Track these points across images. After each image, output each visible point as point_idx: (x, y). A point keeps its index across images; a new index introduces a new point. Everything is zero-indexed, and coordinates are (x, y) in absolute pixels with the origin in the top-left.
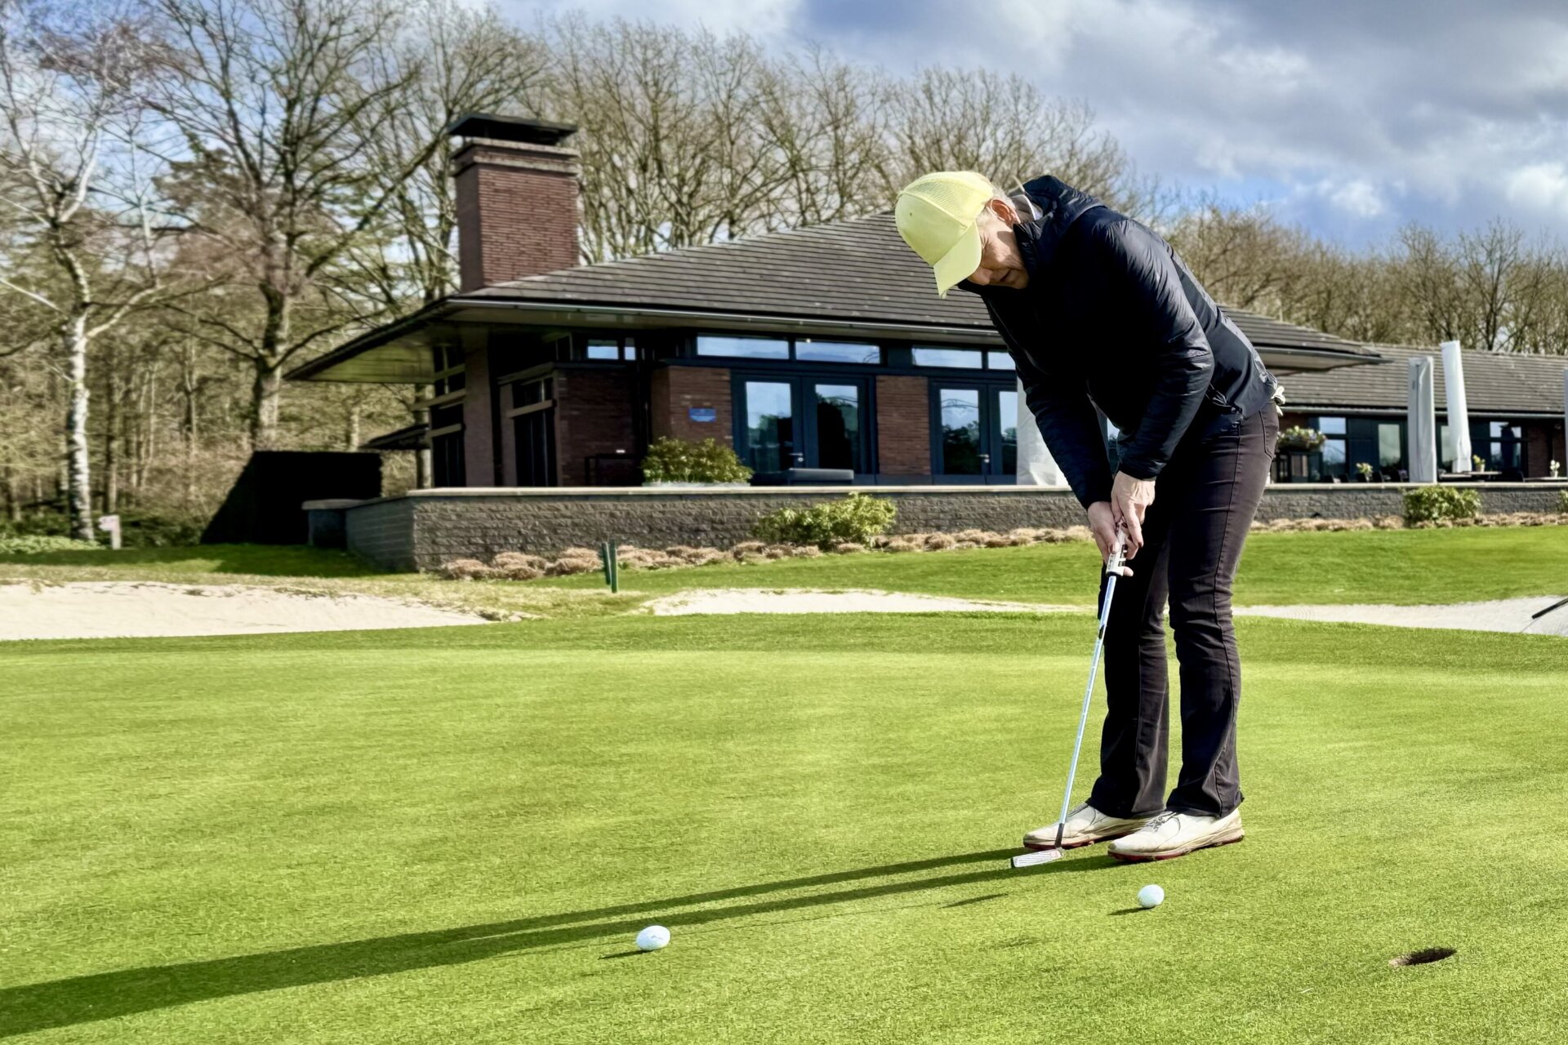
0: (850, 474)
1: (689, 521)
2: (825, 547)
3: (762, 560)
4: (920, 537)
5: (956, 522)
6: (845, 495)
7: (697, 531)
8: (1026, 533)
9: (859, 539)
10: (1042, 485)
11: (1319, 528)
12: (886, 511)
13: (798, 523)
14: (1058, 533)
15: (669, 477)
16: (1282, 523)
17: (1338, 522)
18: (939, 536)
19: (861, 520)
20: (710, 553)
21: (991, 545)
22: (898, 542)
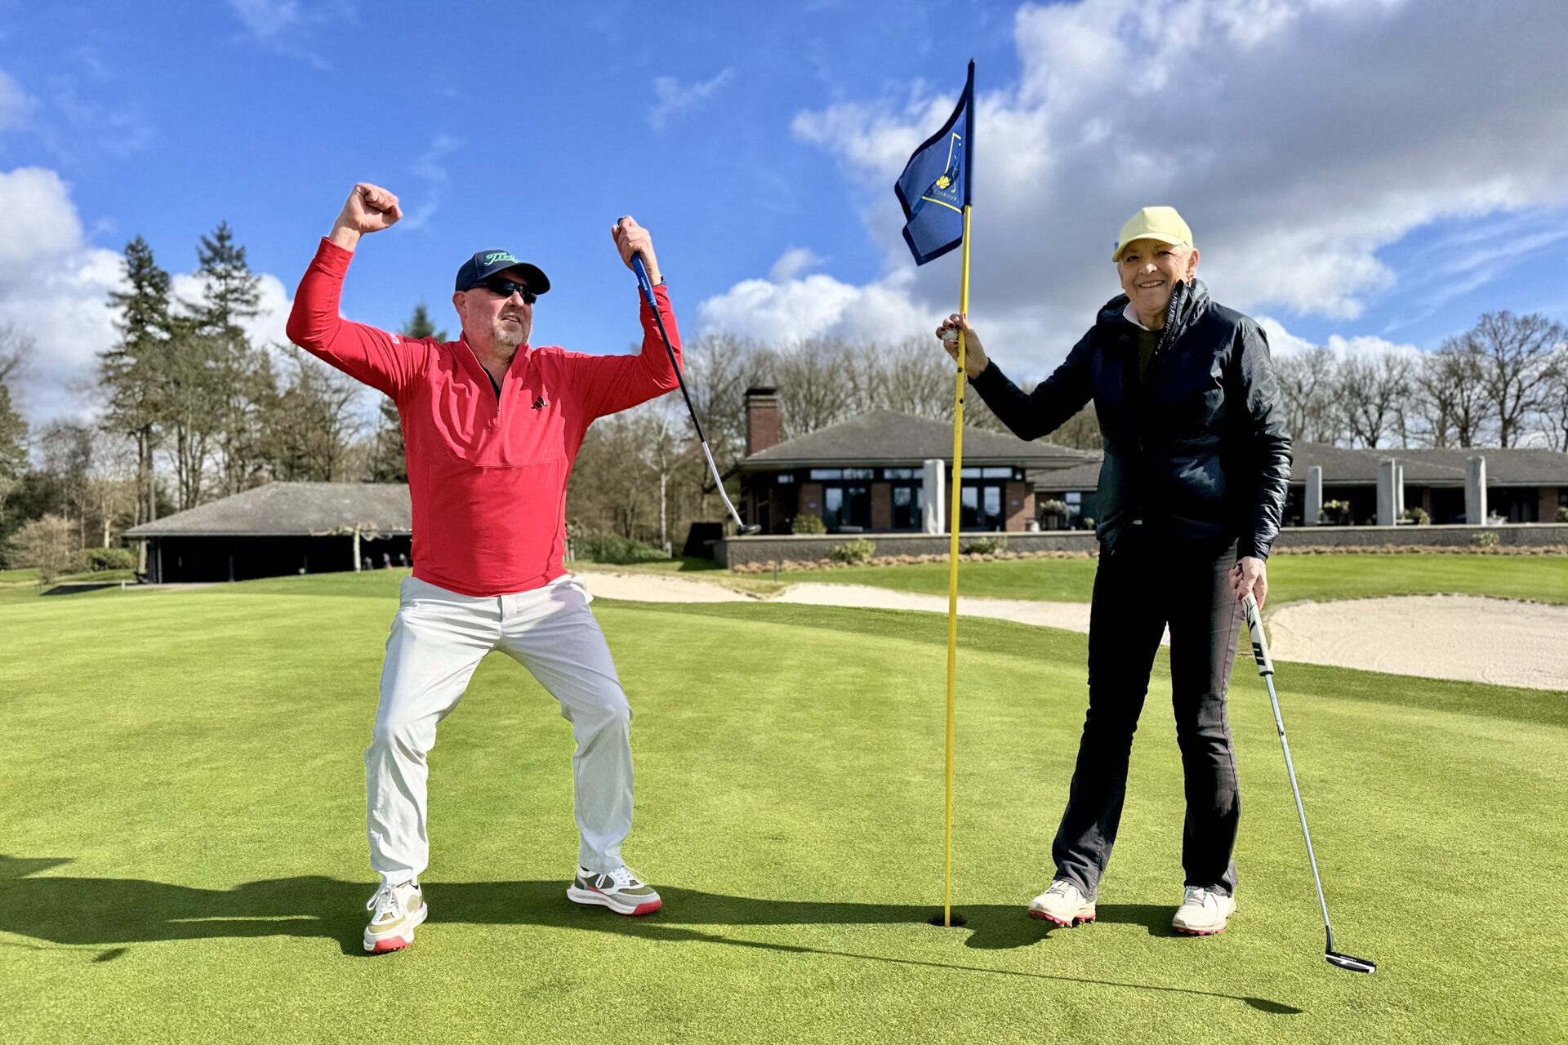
0: (860, 529)
1: (806, 551)
2: (849, 563)
3: (827, 568)
4: (884, 558)
5: (897, 552)
6: (856, 540)
7: (808, 555)
8: (925, 557)
9: (861, 559)
10: (932, 534)
11: (1060, 557)
12: (872, 547)
13: (840, 552)
14: (938, 558)
15: (801, 532)
16: (1040, 553)
17: (1070, 553)
18: (891, 559)
19: (862, 551)
20: (811, 564)
21: (910, 563)
22: (875, 561)
